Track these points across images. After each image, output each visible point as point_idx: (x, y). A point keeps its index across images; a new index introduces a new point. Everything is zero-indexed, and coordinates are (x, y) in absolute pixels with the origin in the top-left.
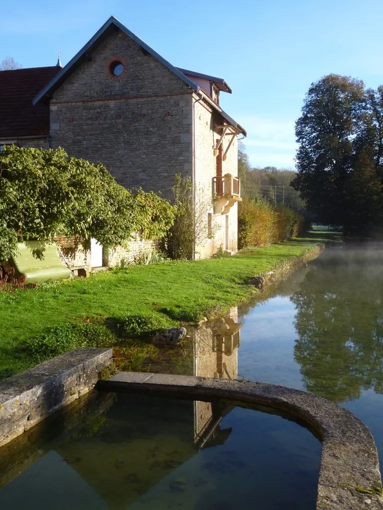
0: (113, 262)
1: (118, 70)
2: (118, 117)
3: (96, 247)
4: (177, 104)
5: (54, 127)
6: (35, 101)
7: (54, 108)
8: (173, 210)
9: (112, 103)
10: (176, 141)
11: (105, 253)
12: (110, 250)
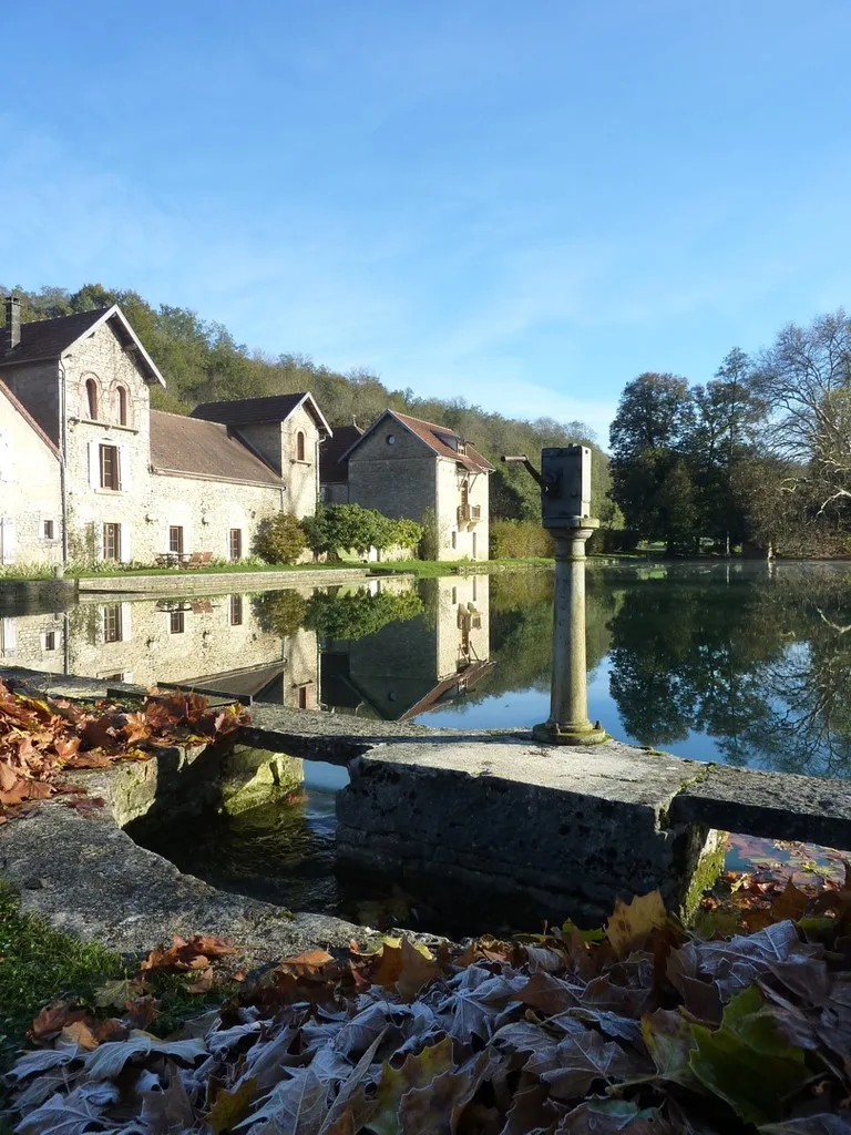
0: (383, 560)
1: (392, 440)
2: (391, 470)
3: (373, 549)
4: (427, 463)
5: (351, 476)
6: (340, 460)
7: (351, 464)
8: (420, 531)
9: (387, 462)
10: (426, 486)
11: (378, 554)
12: (381, 552)
